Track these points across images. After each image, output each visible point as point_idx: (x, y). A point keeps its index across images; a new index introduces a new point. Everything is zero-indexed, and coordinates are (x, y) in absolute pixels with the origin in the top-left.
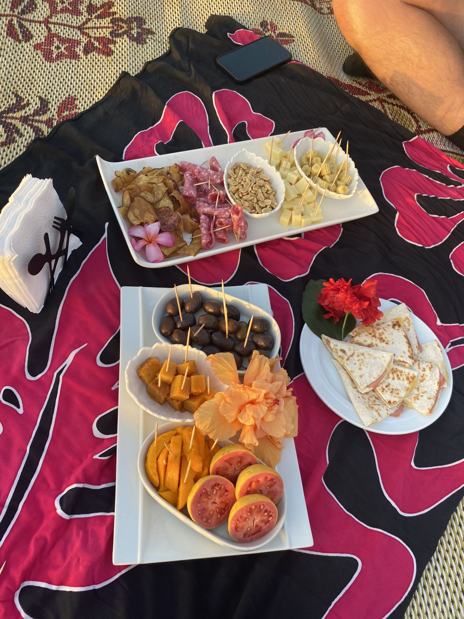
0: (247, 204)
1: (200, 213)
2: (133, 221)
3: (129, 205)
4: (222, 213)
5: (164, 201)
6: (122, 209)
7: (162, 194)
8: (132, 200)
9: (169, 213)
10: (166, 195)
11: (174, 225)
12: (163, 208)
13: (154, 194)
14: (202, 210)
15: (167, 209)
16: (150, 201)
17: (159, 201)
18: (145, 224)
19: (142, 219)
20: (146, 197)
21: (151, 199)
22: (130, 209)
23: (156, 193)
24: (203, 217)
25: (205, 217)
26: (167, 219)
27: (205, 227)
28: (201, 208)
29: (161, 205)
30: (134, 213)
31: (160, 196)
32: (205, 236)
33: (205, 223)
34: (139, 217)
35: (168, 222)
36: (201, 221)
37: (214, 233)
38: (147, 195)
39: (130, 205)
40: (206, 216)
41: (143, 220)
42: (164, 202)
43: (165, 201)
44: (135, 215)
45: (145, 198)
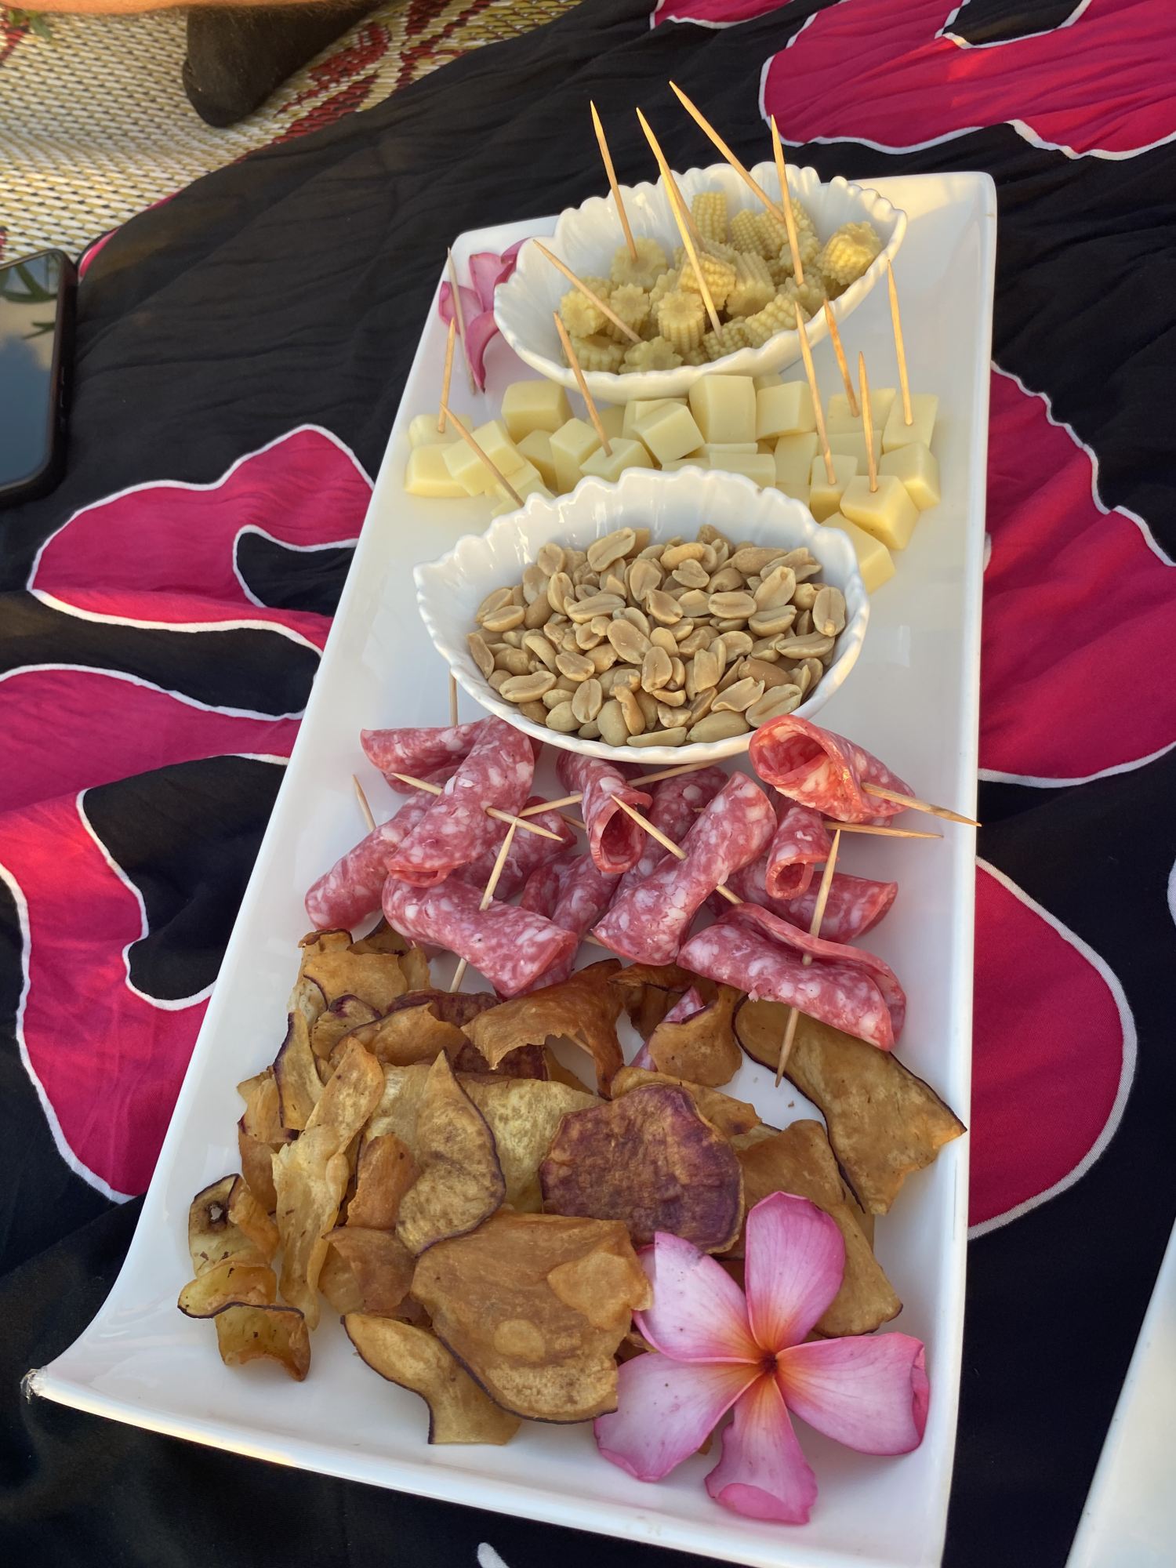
0: (747, 691)
1: (668, 955)
2: (571, 1400)
3: (446, 1360)
4: (741, 840)
5: (505, 1119)
6: (448, 1412)
7: (464, 1109)
8: (419, 1316)
9: (609, 1136)
10: (475, 1090)
11: (710, 1153)
12: (557, 1155)
13: (438, 1156)
14: (663, 938)
15: (575, 1132)
16: (477, 1209)
17: (493, 1149)
18: (634, 1337)
19: (589, 1333)
20: (442, 1224)
21: (467, 1199)
22: (476, 1369)
23: (438, 1145)
24: (701, 953)
25: (709, 941)
26: (647, 1174)
27: (780, 974)
28: (652, 934)
29: (520, 1151)
30: (519, 1361)
31: (468, 1129)
32: (841, 996)
33: (748, 959)
34: (563, 1343)
35: (672, 1178)
36: (724, 972)
37: (825, 935)
38: (436, 1208)
39: (444, 1344)
40: (707, 932)
41: (603, 1331)
42: (515, 1125)
43: (509, 1112)
44: (534, 1358)
45: (446, 1231)
